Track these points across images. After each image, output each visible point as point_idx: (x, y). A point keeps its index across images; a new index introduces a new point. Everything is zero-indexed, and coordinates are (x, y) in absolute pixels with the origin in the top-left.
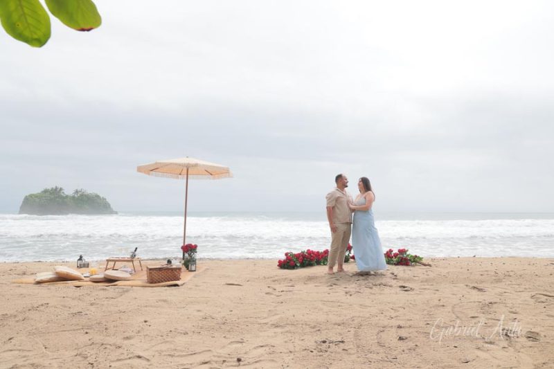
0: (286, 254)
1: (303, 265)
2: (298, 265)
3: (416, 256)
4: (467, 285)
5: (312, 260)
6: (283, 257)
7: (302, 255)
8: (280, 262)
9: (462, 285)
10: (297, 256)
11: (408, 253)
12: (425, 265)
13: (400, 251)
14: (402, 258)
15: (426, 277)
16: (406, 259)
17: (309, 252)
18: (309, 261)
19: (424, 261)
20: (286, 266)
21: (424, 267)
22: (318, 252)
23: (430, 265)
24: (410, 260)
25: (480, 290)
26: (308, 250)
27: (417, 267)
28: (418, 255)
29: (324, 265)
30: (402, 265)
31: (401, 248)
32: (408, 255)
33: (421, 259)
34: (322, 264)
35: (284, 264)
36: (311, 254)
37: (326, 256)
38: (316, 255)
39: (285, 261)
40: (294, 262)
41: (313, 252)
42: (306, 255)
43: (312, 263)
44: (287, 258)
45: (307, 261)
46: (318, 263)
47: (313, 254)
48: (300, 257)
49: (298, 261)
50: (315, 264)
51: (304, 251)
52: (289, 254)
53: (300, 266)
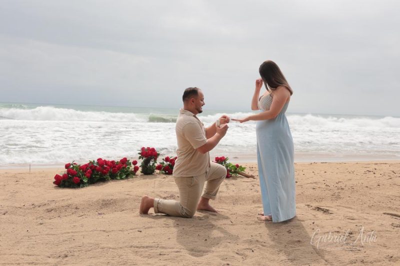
0: (67, 166)
1: (93, 181)
2: (85, 181)
4: (308, 206)
5: (105, 173)
6: (62, 171)
7: (91, 167)
8: (57, 177)
9: (302, 205)
10: (84, 168)
12: (248, 177)
15: (255, 193)
18: (101, 175)
20: (67, 184)
21: (247, 180)
22: (113, 162)
23: (253, 177)
25: (326, 211)
26: (98, 160)
29: (122, 179)
33: (243, 169)
34: (119, 178)
35: (64, 181)
36: (104, 165)
37: (123, 168)
38: (110, 166)
39: (64, 175)
40: (79, 177)
41: (106, 162)
42: (96, 167)
43: (105, 177)
44: (68, 171)
45: (98, 175)
46: (113, 177)
47: (106, 165)
48: (88, 169)
49: (85, 175)
50: (110, 179)
51: (94, 161)
52: (72, 166)
53: (88, 183)
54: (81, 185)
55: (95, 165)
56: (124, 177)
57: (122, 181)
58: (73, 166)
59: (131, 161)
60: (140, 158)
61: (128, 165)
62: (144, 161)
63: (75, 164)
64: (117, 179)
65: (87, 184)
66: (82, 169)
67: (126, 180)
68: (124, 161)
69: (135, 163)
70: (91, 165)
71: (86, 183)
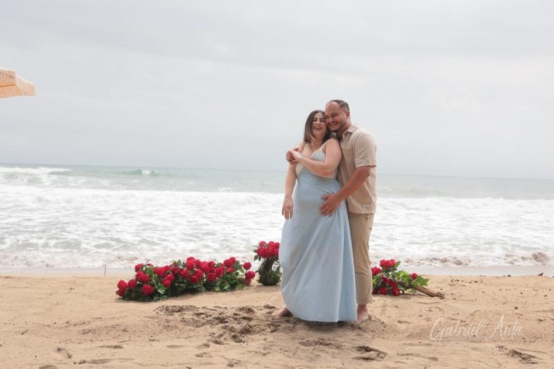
0: (138, 268)
1: (173, 292)
2: (161, 291)
3: (414, 276)
5: (194, 281)
6: (130, 275)
7: (173, 271)
8: (121, 284)
10: (161, 273)
11: (399, 269)
12: (431, 295)
13: (384, 263)
14: (385, 279)
16: (392, 283)
17: (192, 263)
18: (188, 284)
19: (431, 287)
20: (133, 295)
21: (427, 299)
22: (211, 264)
23: (440, 296)
24: (402, 284)
26: (190, 259)
27: (413, 299)
28: (418, 274)
29: (223, 290)
30: (385, 294)
31: (388, 259)
32: (398, 274)
33: (425, 282)
34: (217, 289)
35: (130, 291)
36: (193, 268)
37: (228, 273)
38: (204, 270)
39: (131, 282)
40: (153, 285)
41: (198, 263)
42: (182, 270)
43: (195, 287)
44: (137, 276)
45: (183, 283)
46: (209, 287)
47: (198, 268)
48: (169, 273)
49: (162, 282)
50: (204, 289)
51: (179, 261)
52: (144, 269)
53: (166, 294)
54: (155, 298)
55: (181, 267)
56: (226, 288)
57: (222, 294)
58: (146, 268)
59: (241, 263)
60: (256, 258)
61: (237, 269)
62: (263, 264)
63: (149, 265)
64: (215, 291)
65: (165, 296)
66: (157, 273)
67: (229, 293)
68: (231, 263)
69: (248, 266)
70: (173, 267)
71: (163, 295)
